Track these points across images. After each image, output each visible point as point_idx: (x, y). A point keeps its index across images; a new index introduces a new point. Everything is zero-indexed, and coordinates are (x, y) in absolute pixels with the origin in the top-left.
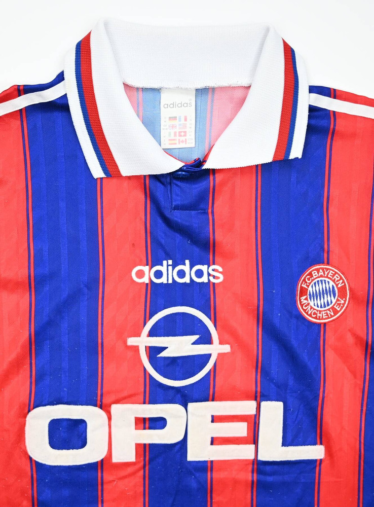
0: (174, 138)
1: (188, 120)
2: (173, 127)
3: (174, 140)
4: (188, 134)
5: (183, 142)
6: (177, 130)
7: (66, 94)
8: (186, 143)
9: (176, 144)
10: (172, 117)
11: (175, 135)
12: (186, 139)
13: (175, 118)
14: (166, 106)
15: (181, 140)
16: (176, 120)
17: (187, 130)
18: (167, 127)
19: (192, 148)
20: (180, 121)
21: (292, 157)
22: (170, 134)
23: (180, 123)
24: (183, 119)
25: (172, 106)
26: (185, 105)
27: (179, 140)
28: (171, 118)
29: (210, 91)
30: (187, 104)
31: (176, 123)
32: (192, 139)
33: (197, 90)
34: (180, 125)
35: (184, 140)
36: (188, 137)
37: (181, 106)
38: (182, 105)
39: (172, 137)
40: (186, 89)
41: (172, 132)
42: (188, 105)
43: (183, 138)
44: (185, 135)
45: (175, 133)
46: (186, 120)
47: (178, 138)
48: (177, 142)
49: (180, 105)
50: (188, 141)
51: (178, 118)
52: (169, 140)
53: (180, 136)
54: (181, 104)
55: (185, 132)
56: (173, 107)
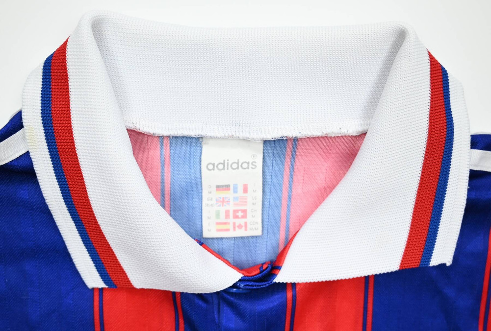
0: (224, 221)
1: (250, 189)
2: (223, 202)
3: (225, 223)
4: (249, 214)
5: (240, 227)
6: (231, 208)
7: (28, 153)
8: (246, 230)
9: (228, 230)
10: (223, 186)
11: (227, 216)
12: (246, 223)
13: (227, 187)
14: (211, 167)
15: (237, 224)
16: (229, 190)
17: (248, 208)
18: (214, 202)
19: (256, 237)
20: (235, 191)
21: (434, 261)
22: (218, 215)
23: (236, 195)
24: (240, 189)
25: (221, 166)
26: (245, 165)
27: (234, 224)
28: (218, 188)
29: (290, 145)
30: (248, 163)
31: (229, 195)
32: (257, 223)
33: (266, 142)
34: (235, 199)
35: (243, 224)
36: (249, 219)
37: (238, 168)
38: (239, 165)
39: (222, 218)
40: (246, 140)
41: (222, 210)
42: (251, 166)
43: (241, 221)
44: (244, 217)
45: (227, 212)
46: (245, 190)
47: (231, 220)
48: (231, 227)
49: (235, 166)
50: (249, 225)
51: (232, 187)
52: (218, 224)
53: (236, 217)
54: (238, 163)
55: (244, 211)
56: (224, 169)
